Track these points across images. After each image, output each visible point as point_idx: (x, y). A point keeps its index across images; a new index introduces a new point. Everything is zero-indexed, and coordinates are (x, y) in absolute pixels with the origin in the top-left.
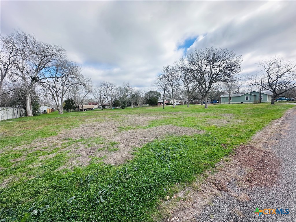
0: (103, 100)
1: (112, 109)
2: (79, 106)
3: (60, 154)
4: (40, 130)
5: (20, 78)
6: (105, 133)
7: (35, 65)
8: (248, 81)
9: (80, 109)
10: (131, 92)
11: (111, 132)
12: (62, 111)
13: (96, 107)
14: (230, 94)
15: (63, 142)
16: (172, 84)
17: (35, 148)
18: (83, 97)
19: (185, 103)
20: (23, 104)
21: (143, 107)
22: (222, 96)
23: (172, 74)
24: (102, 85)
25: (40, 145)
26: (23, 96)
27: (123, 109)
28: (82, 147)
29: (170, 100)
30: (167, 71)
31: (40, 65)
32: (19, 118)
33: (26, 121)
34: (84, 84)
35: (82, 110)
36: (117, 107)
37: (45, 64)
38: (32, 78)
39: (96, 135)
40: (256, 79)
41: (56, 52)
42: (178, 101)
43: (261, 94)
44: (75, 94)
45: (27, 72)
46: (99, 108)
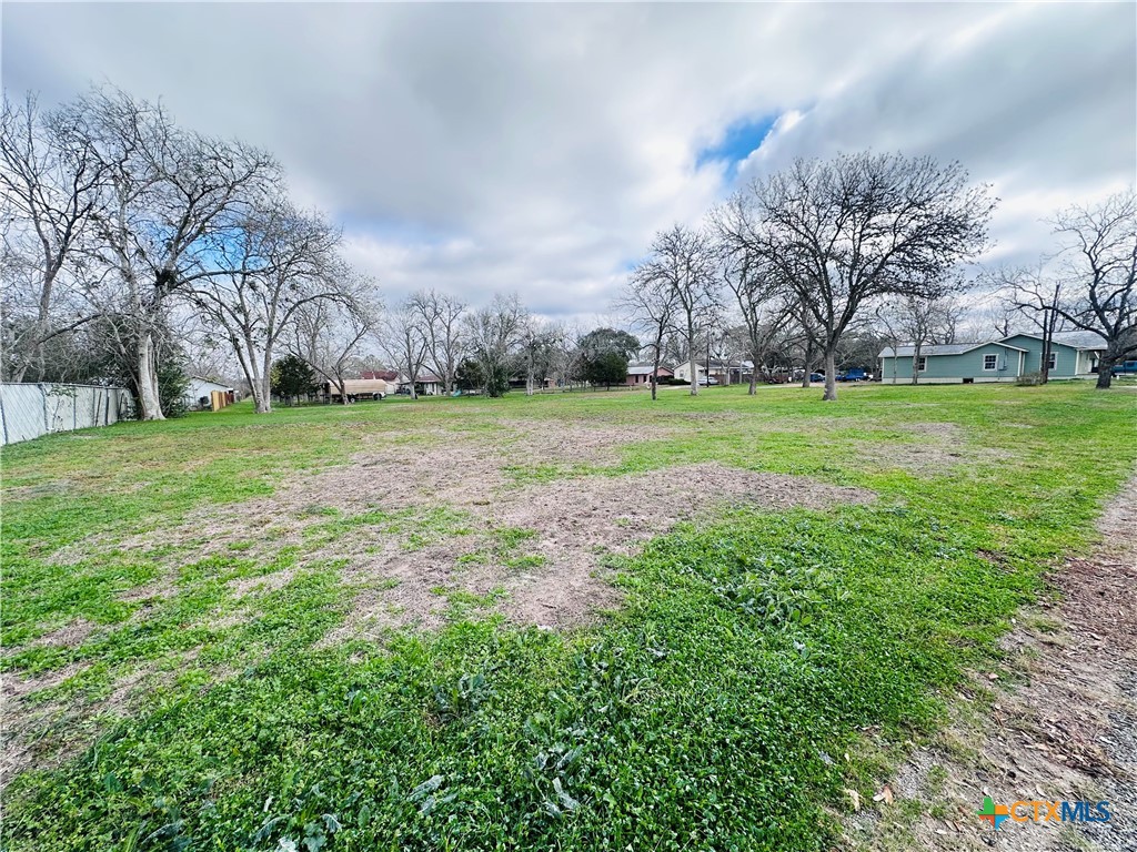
0: (418, 364)
1: (454, 398)
2: (327, 385)
3: (310, 573)
4: (204, 475)
5: (116, 273)
6: (459, 490)
7: (170, 223)
8: (1002, 293)
9: (334, 396)
10: (524, 333)
11: (480, 488)
12: (267, 402)
13: (391, 387)
14: (918, 346)
15: (306, 522)
16: (689, 303)
17: (202, 546)
18: (342, 352)
19: (736, 377)
20: (127, 374)
21: (571, 390)
22: (887, 352)
23: (691, 264)
24: (413, 305)
25: (219, 531)
26: (125, 342)
27: (495, 400)
28: (391, 547)
29: (672, 365)
30: (672, 249)
31: (186, 223)
32: (115, 424)
33: (141, 436)
34: (348, 297)
35: (339, 399)
36: (472, 392)
37: (207, 219)
38: (157, 273)
39: (428, 500)
40: (1037, 282)
41: (245, 171)
42: (707, 371)
43: (1052, 347)
44: (313, 337)
45: (140, 251)
46: (400, 391)
